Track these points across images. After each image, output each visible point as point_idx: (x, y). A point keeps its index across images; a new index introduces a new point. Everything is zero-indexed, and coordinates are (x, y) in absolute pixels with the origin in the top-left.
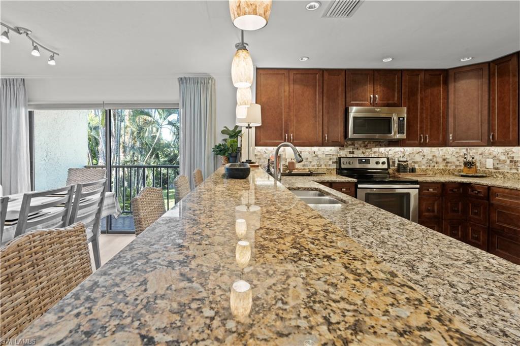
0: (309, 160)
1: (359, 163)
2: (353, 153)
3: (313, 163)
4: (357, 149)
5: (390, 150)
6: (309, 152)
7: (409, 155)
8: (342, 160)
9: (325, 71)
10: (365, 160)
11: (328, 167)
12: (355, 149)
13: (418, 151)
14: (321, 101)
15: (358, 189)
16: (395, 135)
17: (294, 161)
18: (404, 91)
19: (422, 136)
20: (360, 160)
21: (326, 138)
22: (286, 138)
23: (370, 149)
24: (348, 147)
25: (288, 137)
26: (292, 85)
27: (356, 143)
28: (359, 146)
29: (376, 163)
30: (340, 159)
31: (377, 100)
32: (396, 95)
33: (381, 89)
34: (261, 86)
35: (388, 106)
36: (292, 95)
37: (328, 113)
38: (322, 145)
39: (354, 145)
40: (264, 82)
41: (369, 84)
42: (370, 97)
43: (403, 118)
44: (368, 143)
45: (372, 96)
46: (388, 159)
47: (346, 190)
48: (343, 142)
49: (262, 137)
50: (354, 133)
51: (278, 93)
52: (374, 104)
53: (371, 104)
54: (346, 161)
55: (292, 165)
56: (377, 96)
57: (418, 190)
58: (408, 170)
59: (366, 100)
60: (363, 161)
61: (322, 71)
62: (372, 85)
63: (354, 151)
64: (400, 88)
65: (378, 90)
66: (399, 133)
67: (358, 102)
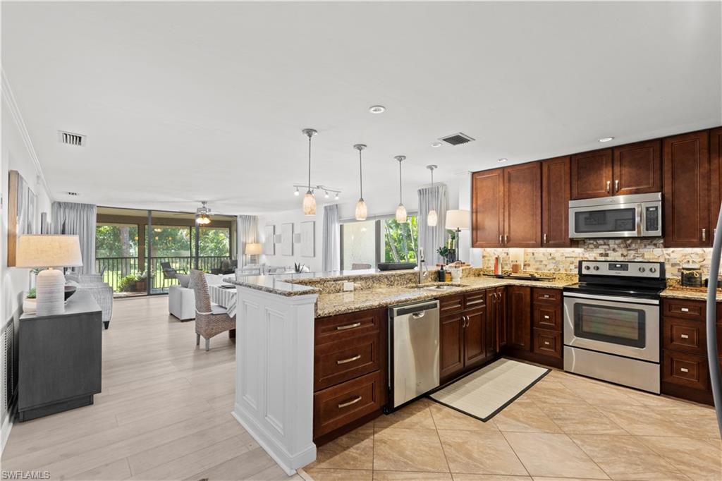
0: (544, 263)
1: (610, 268)
2: (607, 255)
3: (549, 267)
4: (614, 250)
5: (673, 252)
6: (544, 254)
8: (584, 264)
9: (544, 163)
10: (621, 265)
11: (568, 272)
12: (609, 250)
14: (540, 197)
15: (565, 298)
16: (639, 232)
17: (518, 263)
18: (667, 167)
19: (706, 231)
20: (613, 265)
21: (545, 238)
22: (501, 239)
23: (636, 250)
24: (598, 248)
25: (503, 237)
26: (507, 185)
27: (611, 242)
28: (616, 246)
29: (640, 269)
30: (580, 263)
31: (616, 187)
32: (651, 175)
33: (625, 171)
34: (477, 189)
35: (637, 192)
36: (507, 194)
37: (549, 209)
38: (542, 246)
39: (609, 245)
40: (479, 184)
41: (606, 167)
42: (606, 184)
43: (657, 208)
44: (631, 243)
45: (609, 182)
46: (662, 265)
47: (550, 297)
48: (568, 242)
49: (479, 239)
50: (577, 231)
51: (494, 194)
52: (613, 192)
53: (609, 192)
54: (590, 266)
55: (515, 268)
56: (617, 182)
57: (658, 307)
58: (698, 283)
59: (602, 189)
60: (618, 266)
61: (541, 163)
62: (610, 169)
63: (608, 252)
64: (658, 165)
65: (619, 173)
66: (647, 230)
67: (590, 192)
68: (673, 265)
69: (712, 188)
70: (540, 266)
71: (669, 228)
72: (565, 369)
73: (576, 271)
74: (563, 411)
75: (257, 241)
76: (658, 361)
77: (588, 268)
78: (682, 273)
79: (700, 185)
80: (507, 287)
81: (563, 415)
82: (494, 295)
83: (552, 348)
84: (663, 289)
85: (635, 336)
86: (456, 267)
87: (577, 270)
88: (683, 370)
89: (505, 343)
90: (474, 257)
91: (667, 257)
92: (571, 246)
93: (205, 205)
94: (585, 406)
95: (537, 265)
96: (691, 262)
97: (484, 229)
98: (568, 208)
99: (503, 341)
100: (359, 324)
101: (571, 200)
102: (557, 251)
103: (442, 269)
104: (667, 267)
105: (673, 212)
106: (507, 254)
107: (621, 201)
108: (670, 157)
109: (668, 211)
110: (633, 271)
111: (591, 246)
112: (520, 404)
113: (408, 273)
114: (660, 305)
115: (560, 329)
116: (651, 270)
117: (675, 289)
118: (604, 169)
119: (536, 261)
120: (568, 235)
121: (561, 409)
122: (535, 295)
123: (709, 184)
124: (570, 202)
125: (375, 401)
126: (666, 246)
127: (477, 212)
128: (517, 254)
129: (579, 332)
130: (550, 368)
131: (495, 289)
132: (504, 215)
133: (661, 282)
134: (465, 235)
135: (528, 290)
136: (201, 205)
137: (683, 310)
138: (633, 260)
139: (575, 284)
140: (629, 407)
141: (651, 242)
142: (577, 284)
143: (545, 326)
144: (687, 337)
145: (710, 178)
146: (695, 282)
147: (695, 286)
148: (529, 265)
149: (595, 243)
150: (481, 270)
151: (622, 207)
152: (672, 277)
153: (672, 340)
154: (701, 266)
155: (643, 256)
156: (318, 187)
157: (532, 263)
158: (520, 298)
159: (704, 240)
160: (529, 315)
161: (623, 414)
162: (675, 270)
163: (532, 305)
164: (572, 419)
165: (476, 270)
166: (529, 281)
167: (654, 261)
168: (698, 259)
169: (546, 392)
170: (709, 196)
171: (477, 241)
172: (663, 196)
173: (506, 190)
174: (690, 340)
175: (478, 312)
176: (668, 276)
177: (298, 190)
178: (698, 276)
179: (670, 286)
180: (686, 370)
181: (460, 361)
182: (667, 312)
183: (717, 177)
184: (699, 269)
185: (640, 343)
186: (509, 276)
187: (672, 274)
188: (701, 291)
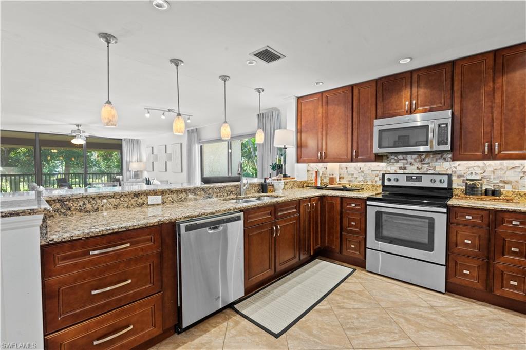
0: (355, 176)
1: (408, 180)
2: (405, 168)
3: (358, 179)
4: (411, 164)
5: (459, 165)
6: (355, 168)
7: (494, 172)
8: (387, 176)
9: (355, 87)
10: (417, 177)
11: (374, 184)
12: (407, 164)
13: (511, 166)
14: (351, 117)
15: (368, 206)
16: (431, 147)
17: (334, 176)
18: (457, 87)
19: (488, 145)
20: (409, 177)
21: (354, 154)
22: (319, 155)
23: (429, 163)
24: (398, 162)
25: (321, 154)
26: (324, 107)
27: (409, 157)
28: (412, 161)
29: (431, 180)
30: (383, 175)
31: (414, 107)
32: (443, 95)
33: (422, 91)
34: (301, 112)
35: (431, 110)
36: (324, 115)
37: (358, 128)
38: (352, 161)
39: (407, 159)
40: (303, 108)
41: (405, 89)
42: (405, 104)
43: (447, 124)
44: (425, 157)
45: (407, 103)
46: (450, 176)
47: (356, 206)
48: (373, 157)
49: (302, 155)
50: (380, 147)
51: (314, 116)
52: (411, 111)
53: (407, 112)
54: (391, 178)
55: (332, 180)
56: (414, 102)
57: (446, 215)
58: (480, 192)
59: (402, 109)
60: (413, 178)
61: (352, 87)
62: (409, 90)
63: (406, 166)
64: (449, 86)
65: (416, 94)
66: (439, 144)
67: (391, 112)
68: (459, 177)
69: (495, 105)
70: (352, 179)
71: (457, 143)
72: (367, 269)
73: (380, 183)
74: (357, 318)
75: (139, 160)
76: (445, 264)
77: (389, 180)
78: (467, 184)
79: (485, 102)
80: (322, 197)
81: (356, 324)
82: (308, 205)
83: (357, 251)
84: (450, 198)
85: (426, 241)
86: (278, 180)
87: (381, 181)
88: (465, 272)
89: (319, 246)
90: (299, 171)
91: (454, 169)
92: (375, 161)
93: (80, 128)
94: (378, 311)
95: (350, 178)
96: (474, 173)
97: (306, 146)
98: (373, 126)
99: (317, 244)
100: (129, 245)
101: (376, 119)
102: (365, 165)
103: (265, 181)
104: (454, 178)
105: (461, 129)
106: (326, 169)
107: (418, 119)
108: (460, 77)
109: (457, 127)
110: (426, 183)
111: (393, 161)
112: (318, 311)
113: (228, 186)
114: (448, 213)
115: (364, 234)
116: (440, 181)
117: (460, 197)
118: (404, 91)
119: (349, 175)
120: (372, 151)
121: (356, 316)
122: (344, 204)
123: (493, 102)
124: (375, 120)
125: (155, 327)
126: (454, 159)
127: (301, 132)
128: (333, 168)
129: (379, 237)
130: (355, 267)
131: (310, 199)
132: (322, 134)
133: (448, 192)
134: (291, 152)
135: (339, 199)
136: (76, 128)
137: (467, 217)
138: (426, 173)
139: (378, 194)
140: (417, 309)
141: (441, 157)
142: (380, 193)
143: (352, 232)
144: (469, 242)
145: (493, 96)
146: (477, 191)
147: (476, 195)
148: (343, 178)
149: (396, 158)
150: (305, 182)
151: (419, 124)
152: (457, 188)
153: (457, 245)
154: (482, 177)
155: (434, 168)
156: (169, 111)
157: (345, 176)
158: (332, 206)
159: (486, 153)
160: (339, 221)
161: (411, 318)
162: (460, 181)
163: (341, 213)
164: (363, 328)
165: (301, 182)
166: (341, 192)
167: (443, 173)
168: (480, 171)
169: (346, 295)
170: (492, 113)
171: (301, 158)
172: (453, 114)
173: (324, 112)
174: (472, 245)
175: (291, 221)
176: (454, 186)
177: (149, 112)
178: (480, 186)
179: (456, 195)
180: (468, 272)
181: (270, 268)
182: (453, 220)
183: (500, 95)
184: (481, 180)
185: (429, 247)
186: (326, 187)
187: (458, 185)
188: (482, 199)
